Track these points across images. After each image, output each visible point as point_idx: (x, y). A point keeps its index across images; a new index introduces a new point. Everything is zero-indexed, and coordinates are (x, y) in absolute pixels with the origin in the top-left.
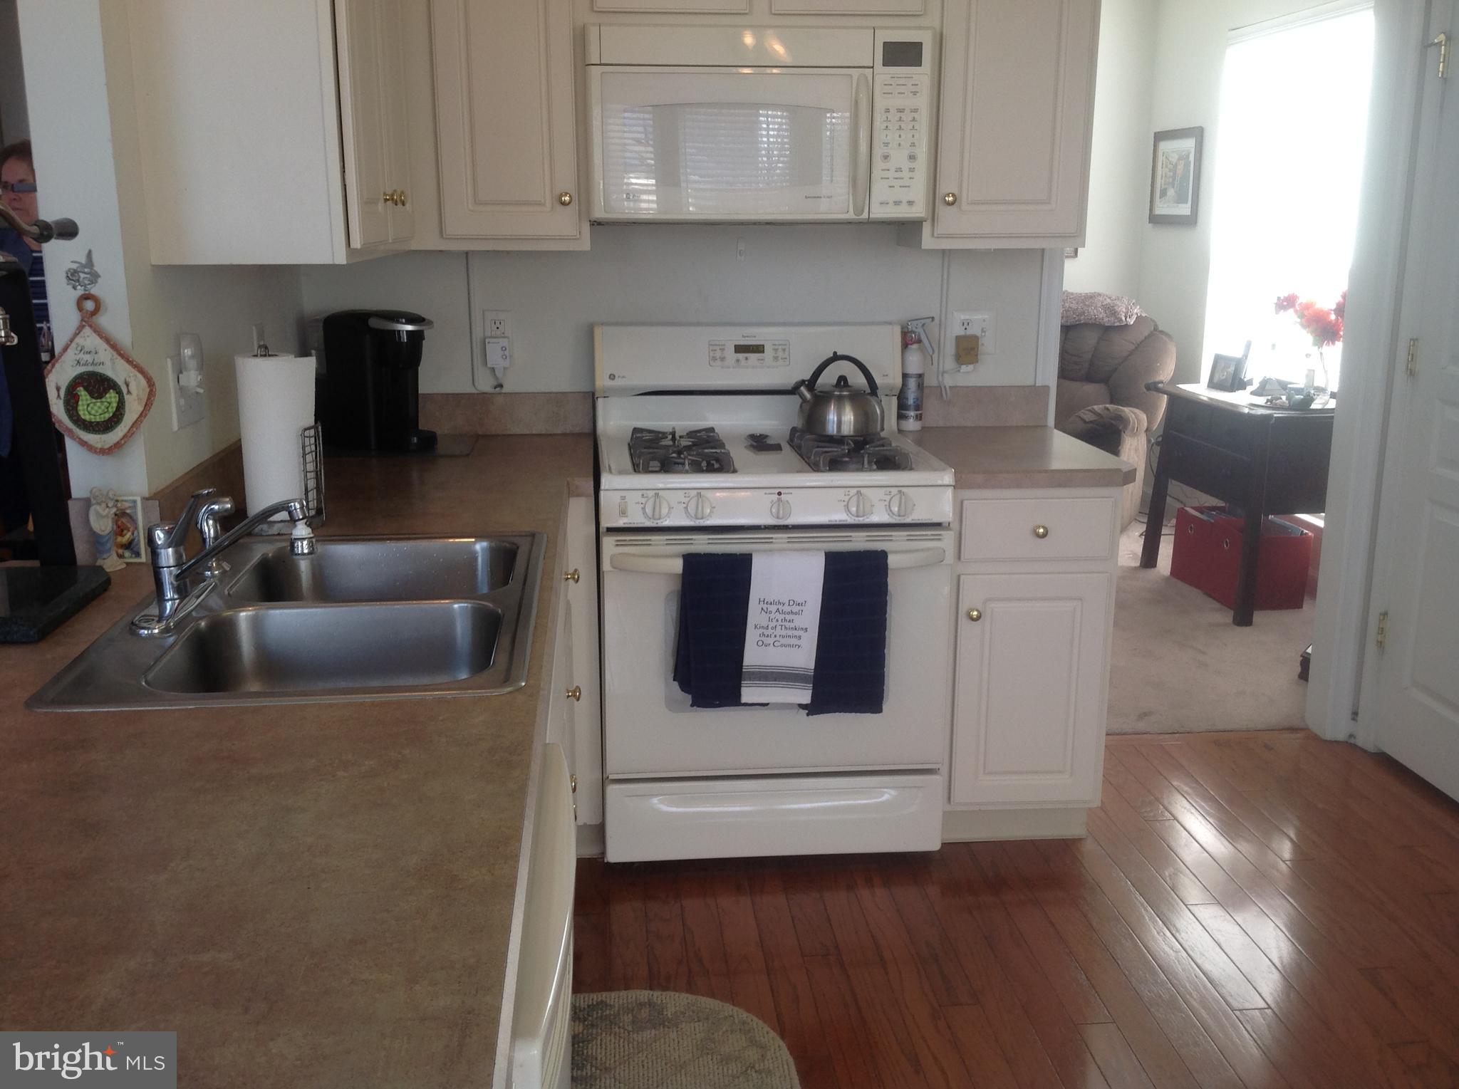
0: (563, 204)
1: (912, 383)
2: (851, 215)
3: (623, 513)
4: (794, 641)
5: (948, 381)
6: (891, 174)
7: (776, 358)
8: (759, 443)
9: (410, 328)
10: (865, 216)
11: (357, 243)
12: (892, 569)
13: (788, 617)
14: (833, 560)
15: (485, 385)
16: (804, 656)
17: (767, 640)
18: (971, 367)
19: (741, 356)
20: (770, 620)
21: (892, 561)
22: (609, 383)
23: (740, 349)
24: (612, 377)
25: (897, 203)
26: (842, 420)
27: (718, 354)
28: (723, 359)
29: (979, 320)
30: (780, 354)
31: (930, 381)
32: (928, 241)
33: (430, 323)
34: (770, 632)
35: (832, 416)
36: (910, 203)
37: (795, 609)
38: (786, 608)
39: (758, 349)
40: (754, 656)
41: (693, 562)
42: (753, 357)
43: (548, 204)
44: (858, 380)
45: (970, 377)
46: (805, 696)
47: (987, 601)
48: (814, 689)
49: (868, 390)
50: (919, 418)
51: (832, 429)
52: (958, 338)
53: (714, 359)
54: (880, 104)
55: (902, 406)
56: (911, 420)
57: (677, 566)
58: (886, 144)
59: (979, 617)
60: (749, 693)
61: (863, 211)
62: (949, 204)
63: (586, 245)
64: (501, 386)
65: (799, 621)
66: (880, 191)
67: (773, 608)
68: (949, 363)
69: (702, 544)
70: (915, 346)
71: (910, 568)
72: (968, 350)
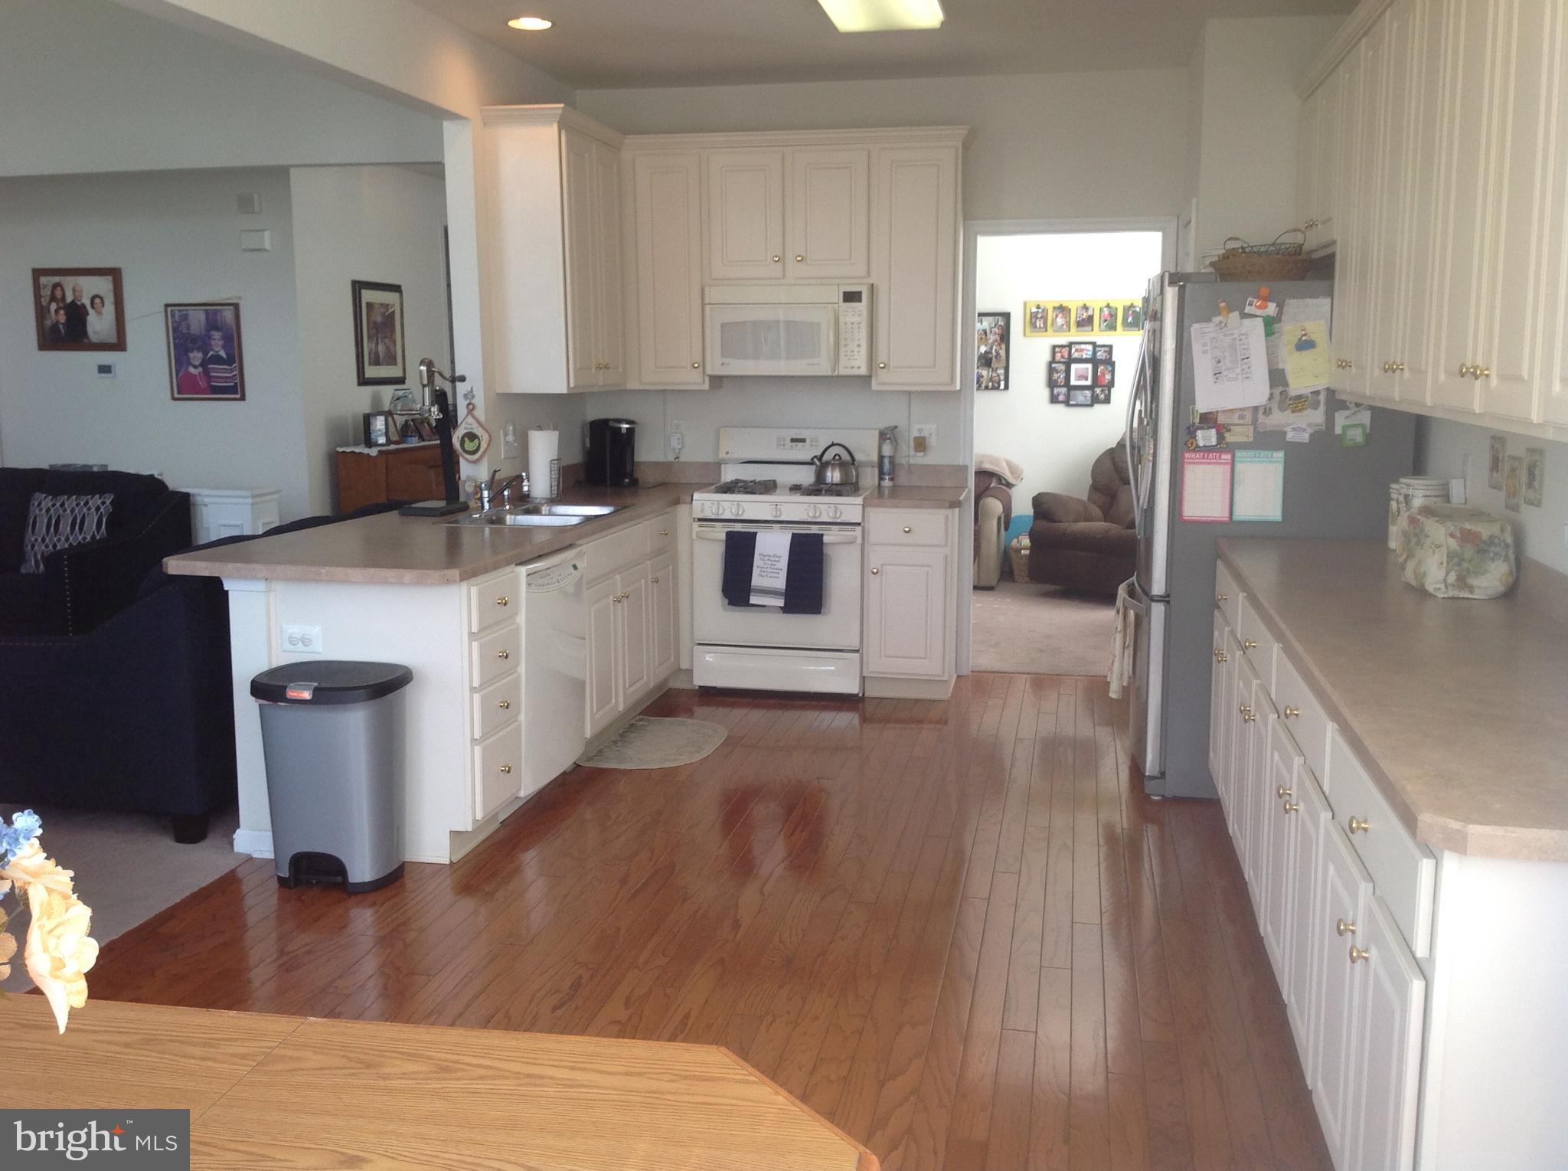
0: (695, 368)
1: (886, 461)
2: (829, 373)
3: (702, 511)
4: (776, 575)
5: (912, 461)
6: (849, 353)
7: (811, 446)
8: (796, 488)
9: (627, 426)
10: (836, 373)
11: (572, 385)
12: (827, 544)
13: (774, 563)
14: (796, 538)
15: (671, 458)
16: (780, 582)
17: (763, 574)
18: (922, 454)
19: (795, 444)
20: (765, 564)
21: (826, 539)
22: (726, 456)
23: (793, 440)
24: (727, 453)
25: (852, 368)
26: (834, 476)
27: (782, 443)
28: (784, 445)
29: (928, 429)
30: (814, 443)
31: (897, 461)
32: (875, 386)
33: (638, 424)
34: (764, 570)
35: (829, 474)
36: (859, 367)
37: (777, 559)
38: (773, 559)
39: (803, 440)
40: (757, 580)
41: (730, 535)
42: (800, 444)
43: (689, 368)
44: (846, 457)
45: (919, 459)
46: (781, 602)
47: (882, 565)
48: (785, 599)
49: (851, 462)
50: (892, 479)
51: (829, 480)
52: (915, 438)
53: (780, 445)
54: (842, 320)
55: (881, 474)
56: (887, 481)
57: (723, 536)
58: (846, 339)
59: (877, 572)
60: (753, 600)
61: (835, 371)
62: (882, 368)
63: (706, 387)
64: (678, 458)
65: (779, 565)
66: (843, 361)
67: (767, 558)
68: (912, 452)
69: (738, 528)
70: (888, 441)
71: (839, 543)
72: (921, 444)
